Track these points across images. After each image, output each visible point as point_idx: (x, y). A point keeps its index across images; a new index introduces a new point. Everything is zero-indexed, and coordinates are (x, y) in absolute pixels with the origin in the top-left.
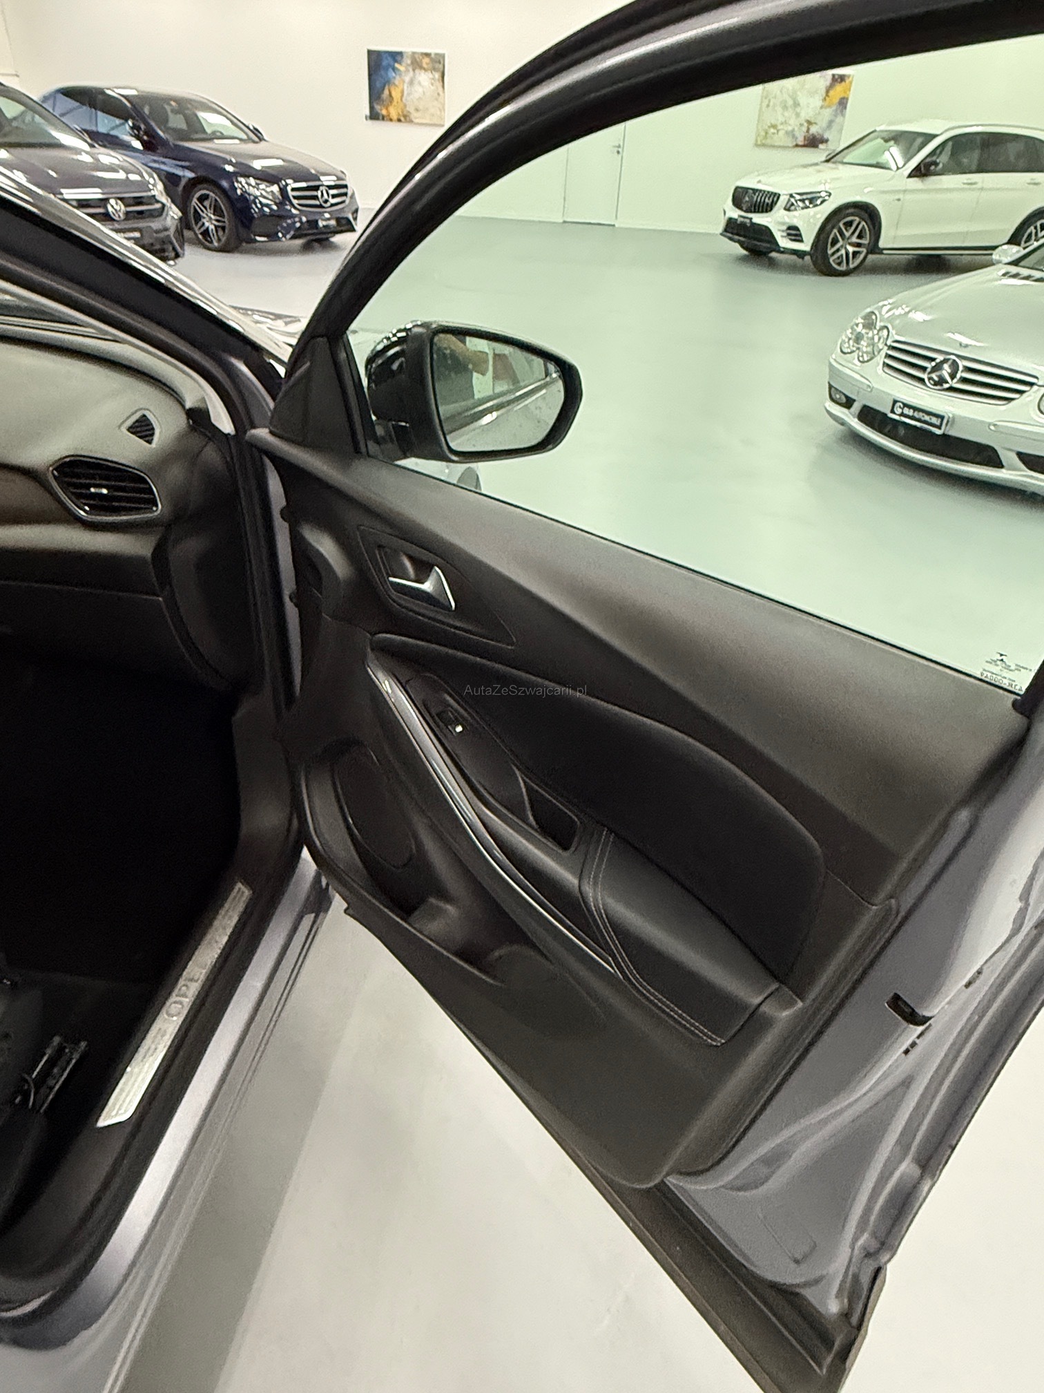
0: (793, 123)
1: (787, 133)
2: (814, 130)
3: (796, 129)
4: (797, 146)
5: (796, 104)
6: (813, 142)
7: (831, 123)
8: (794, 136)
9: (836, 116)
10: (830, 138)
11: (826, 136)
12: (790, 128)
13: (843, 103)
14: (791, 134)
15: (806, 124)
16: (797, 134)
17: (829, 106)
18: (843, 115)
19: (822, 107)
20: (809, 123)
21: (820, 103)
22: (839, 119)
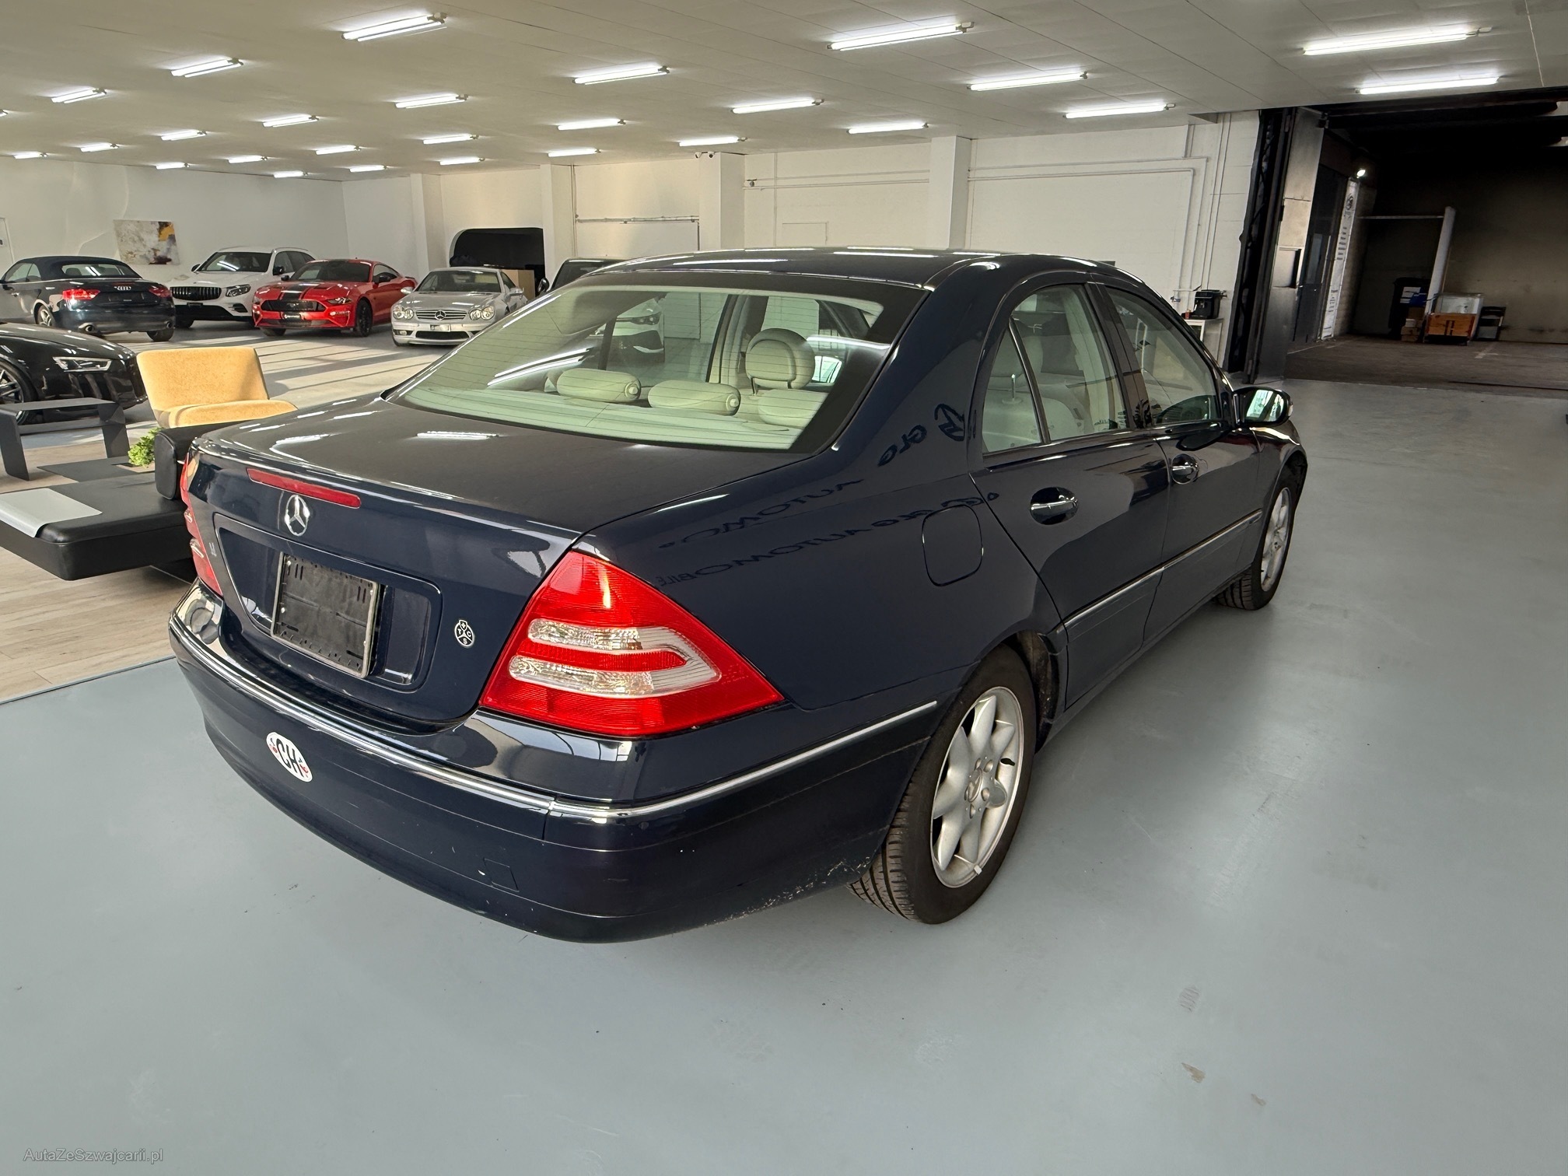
0: (144, 251)
1: (141, 256)
2: (159, 254)
3: (147, 253)
4: (151, 264)
5: (141, 240)
6: (162, 261)
7: (169, 250)
8: (147, 259)
9: (171, 245)
10: (172, 258)
11: (169, 257)
12: (142, 254)
13: (172, 238)
14: (145, 257)
15: (152, 251)
16: (149, 257)
17: (164, 240)
18: (175, 245)
19: (159, 241)
20: (155, 250)
21: (157, 239)
22: (173, 247)
